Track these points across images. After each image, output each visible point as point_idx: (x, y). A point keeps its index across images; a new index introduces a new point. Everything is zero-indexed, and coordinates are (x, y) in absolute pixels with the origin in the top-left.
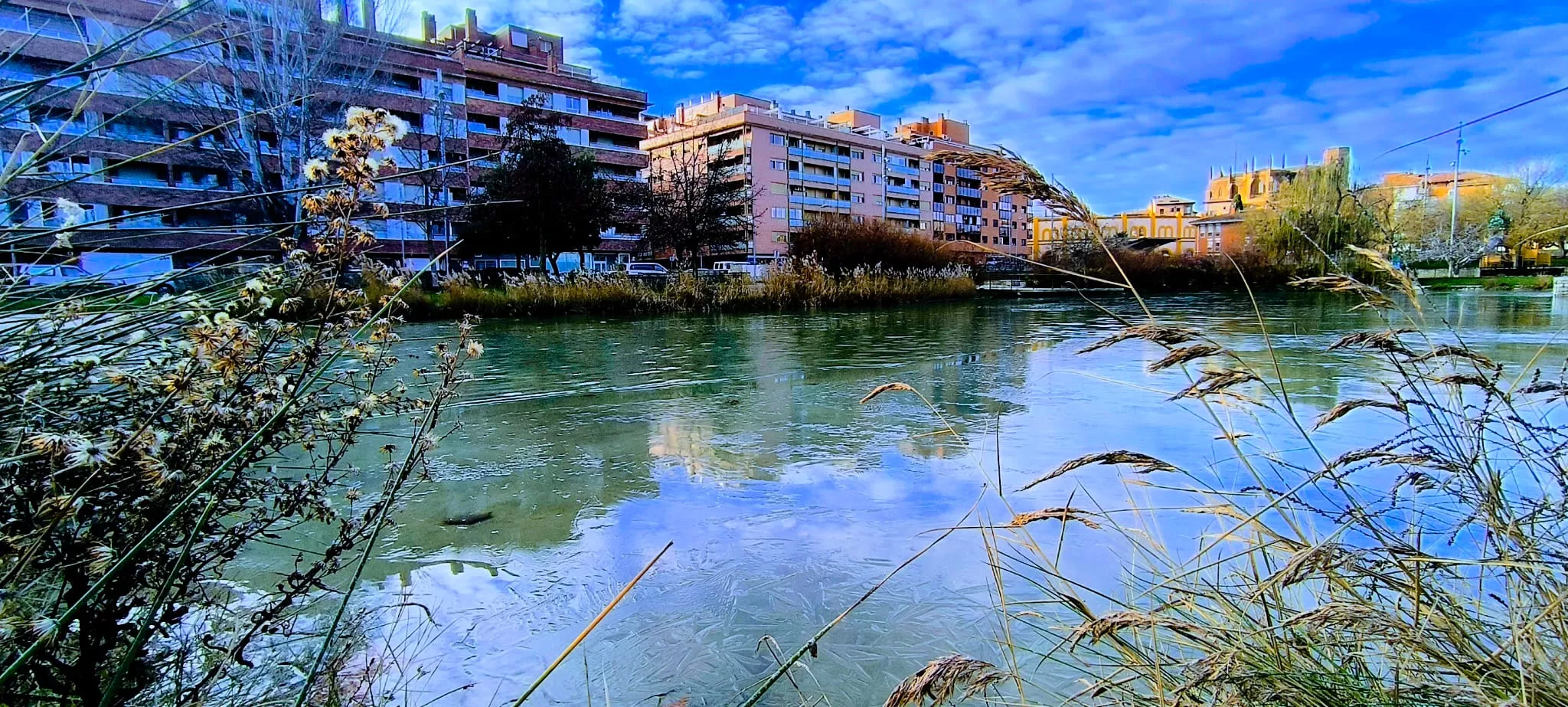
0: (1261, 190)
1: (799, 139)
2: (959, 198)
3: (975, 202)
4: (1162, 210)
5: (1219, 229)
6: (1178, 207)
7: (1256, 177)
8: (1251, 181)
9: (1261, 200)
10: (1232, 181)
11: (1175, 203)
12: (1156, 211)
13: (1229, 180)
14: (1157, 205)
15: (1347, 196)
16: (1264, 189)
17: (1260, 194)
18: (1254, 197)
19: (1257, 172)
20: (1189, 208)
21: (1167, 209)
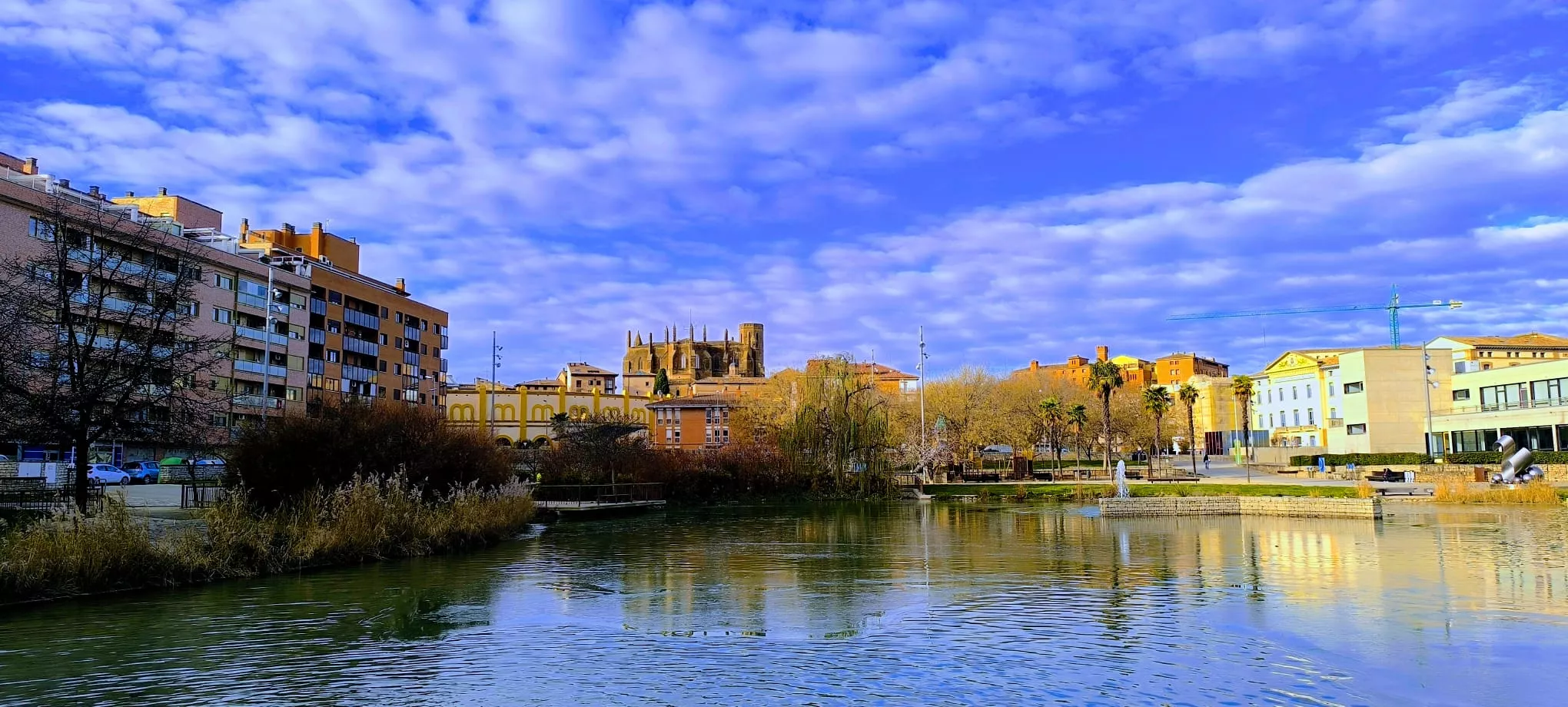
0: (683, 365)
1: (84, 235)
2: (347, 353)
3: (369, 362)
4: (579, 383)
5: (678, 415)
6: (598, 379)
7: (678, 349)
8: (673, 354)
9: (685, 377)
10: (653, 351)
11: (594, 373)
12: (570, 383)
13: (649, 349)
14: (573, 375)
15: (851, 394)
16: (687, 364)
17: (683, 369)
18: (677, 373)
19: (678, 343)
20: (610, 382)
21: (585, 381)
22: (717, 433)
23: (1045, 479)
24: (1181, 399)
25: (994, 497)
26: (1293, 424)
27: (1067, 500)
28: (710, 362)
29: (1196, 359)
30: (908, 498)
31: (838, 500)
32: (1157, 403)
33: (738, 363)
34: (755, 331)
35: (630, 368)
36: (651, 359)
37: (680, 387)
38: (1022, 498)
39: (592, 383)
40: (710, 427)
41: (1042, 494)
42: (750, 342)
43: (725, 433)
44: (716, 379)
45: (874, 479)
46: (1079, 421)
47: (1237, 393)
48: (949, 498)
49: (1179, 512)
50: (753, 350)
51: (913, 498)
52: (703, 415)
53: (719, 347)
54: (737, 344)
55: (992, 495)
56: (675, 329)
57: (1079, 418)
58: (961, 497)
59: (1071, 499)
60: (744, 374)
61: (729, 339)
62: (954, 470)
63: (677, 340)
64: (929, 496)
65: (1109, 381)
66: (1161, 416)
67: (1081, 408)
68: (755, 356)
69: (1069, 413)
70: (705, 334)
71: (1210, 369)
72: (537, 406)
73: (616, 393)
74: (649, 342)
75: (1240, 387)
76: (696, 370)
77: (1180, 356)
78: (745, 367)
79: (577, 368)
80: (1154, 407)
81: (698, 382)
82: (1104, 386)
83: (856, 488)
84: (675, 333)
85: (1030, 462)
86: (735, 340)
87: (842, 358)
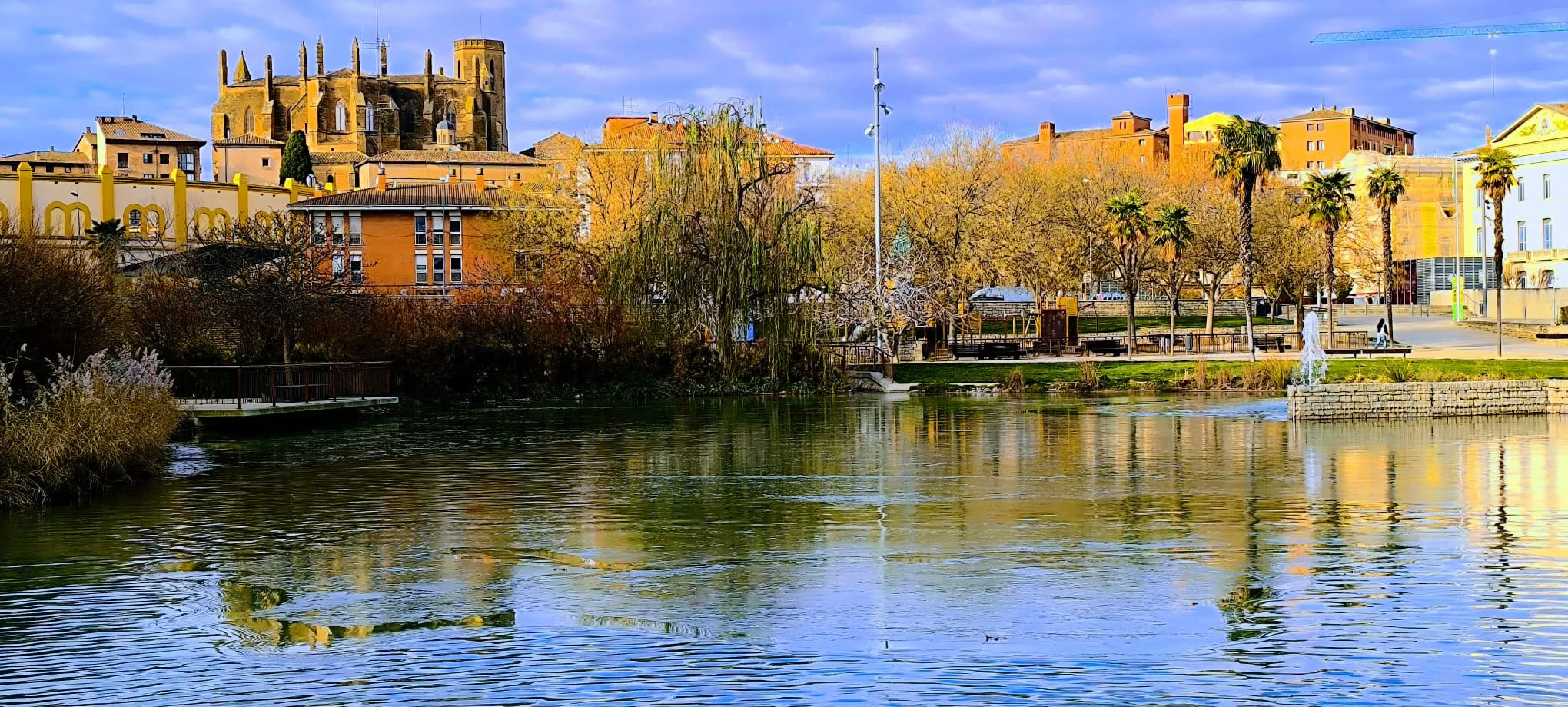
0: (340, 123)
4: (123, 159)
5: (356, 225)
6: (164, 151)
7: (327, 90)
8: (317, 101)
9: (345, 149)
10: (274, 94)
11: (155, 138)
12: (104, 156)
13: (266, 89)
14: (109, 142)
15: (748, 185)
16: (348, 122)
17: (339, 133)
18: (326, 140)
19: (329, 78)
20: (190, 158)
21: (136, 155)
22: (439, 264)
23: (1105, 352)
24: (1371, 195)
25: (1035, 386)
26: (1541, 247)
27: (1177, 391)
28: (396, 118)
29: (1356, 121)
30: (860, 390)
31: (726, 395)
32: (1330, 204)
33: (454, 122)
34: (487, 56)
35: (227, 129)
36: (270, 111)
37: (335, 169)
38: (1089, 388)
39: (150, 160)
40: (425, 252)
41: (1127, 380)
42: (478, 77)
43: (456, 263)
44: (411, 155)
45: (798, 353)
46: (1175, 239)
47: (1485, 184)
48: (945, 388)
49: (1436, 410)
50: (483, 93)
51: (870, 391)
52: (408, 227)
53: (413, 87)
54: (450, 81)
55: (1030, 382)
56: (320, 49)
57: (1178, 232)
58: (969, 388)
59: (1184, 388)
60: (467, 144)
61: (435, 71)
62: (933, 337)
63: (325, 72)
64: (907, 387)
65: (1255, 161)
66: (1336, 228)
67: (1179, 214)
68: (488, 107)
69: (1158, 224)
70: (384, 60)
71: (1384, 141)
72: (56, 206)
73: (202, 179)
74: (266, 75)
75: (1493, 172)
76: (368, 133)
77: (1325, 115)
78: (470, 130)
79: (116, 127)
80: (1324, 212)
81: (374, 158)
82: (1244, 170)
83: (762, 370)
84: (320, 58)
85: (1073, 319)
86: (446, 75)
87: (732, 111)
